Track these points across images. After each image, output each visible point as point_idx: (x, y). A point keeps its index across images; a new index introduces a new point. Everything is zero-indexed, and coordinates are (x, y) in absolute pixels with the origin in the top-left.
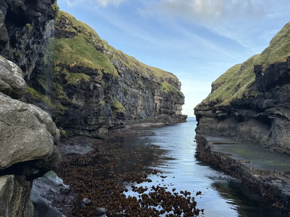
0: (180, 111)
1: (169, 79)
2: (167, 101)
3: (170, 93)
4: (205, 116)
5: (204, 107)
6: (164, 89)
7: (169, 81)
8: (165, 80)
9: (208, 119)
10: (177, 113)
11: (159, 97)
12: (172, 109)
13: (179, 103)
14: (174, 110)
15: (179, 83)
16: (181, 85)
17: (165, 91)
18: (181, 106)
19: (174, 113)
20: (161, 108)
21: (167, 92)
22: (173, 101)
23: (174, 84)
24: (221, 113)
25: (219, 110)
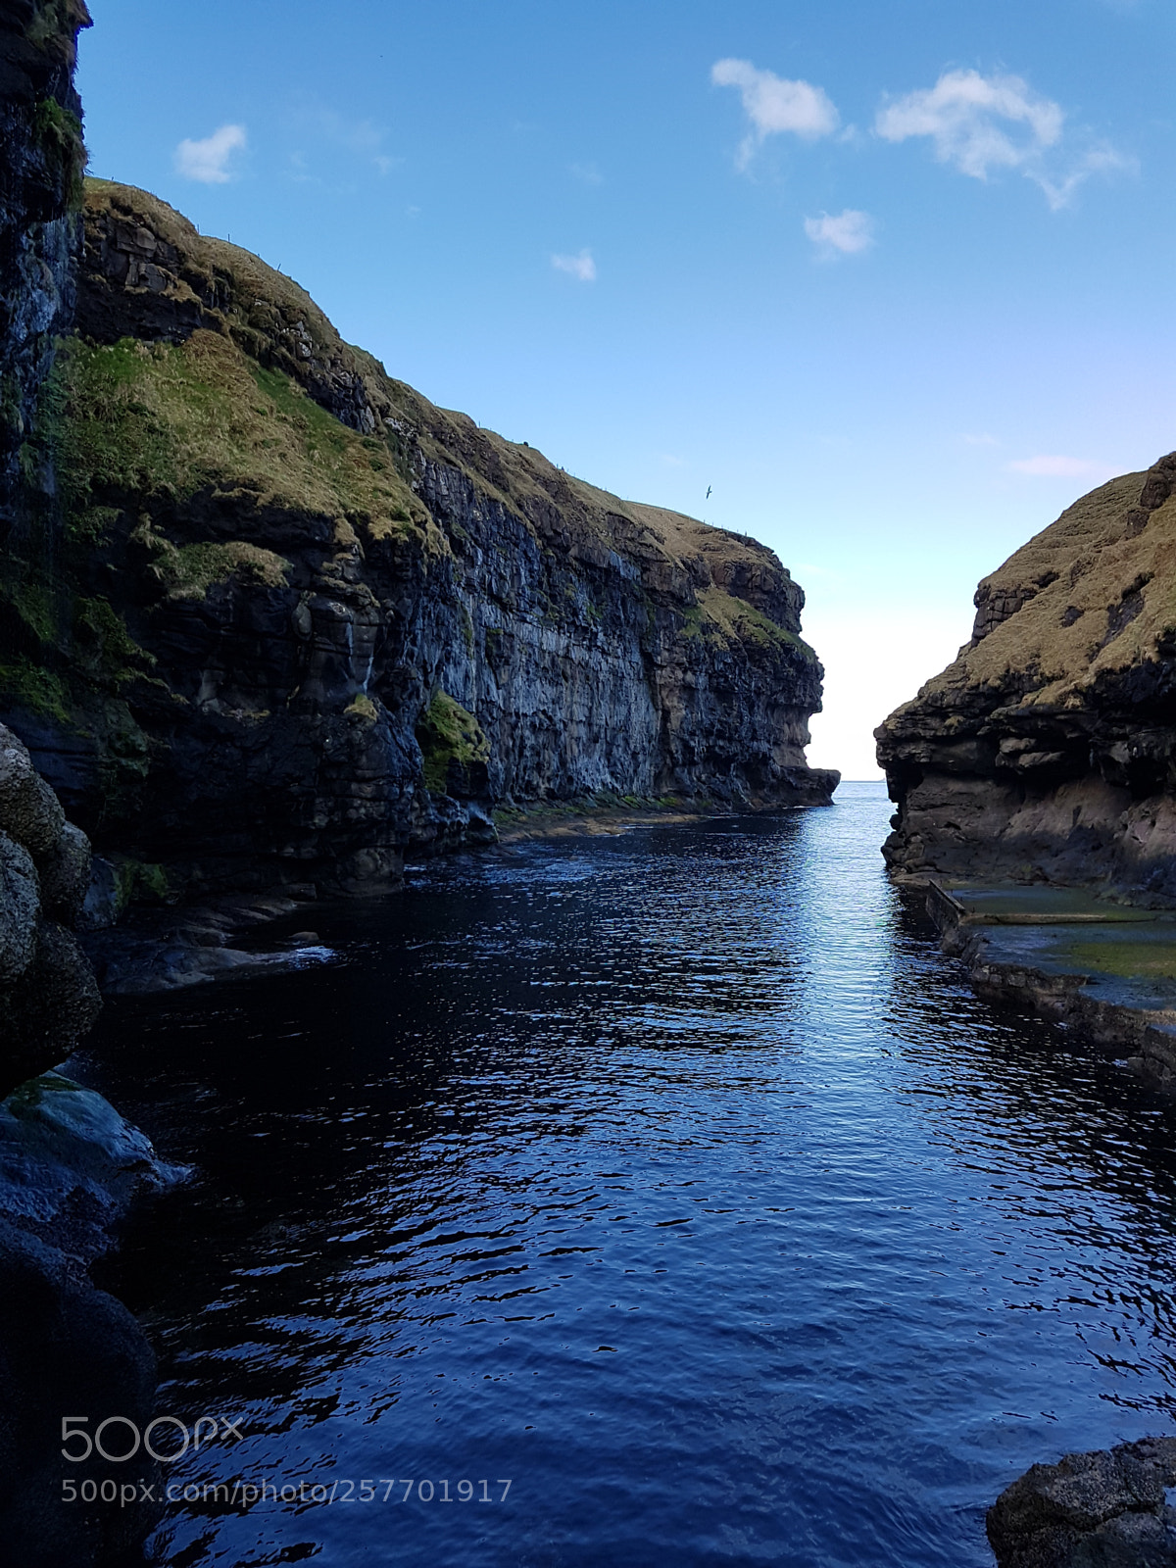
0: (801, 748)
1: (733, 574)
2: (723, 692)
3: (739, 649)
4: (941, 769)
5: (934, 722)
6: (706, 629)
7: (733, 584)
8: (710, 579)
9: (955, 786)
10: (780, 761)
11: (680, 674)
12: (754, 738)
13: (789, 707)
14: (764, 746)
15: (790, 594)
16: (802, 605)
17: (717, 637)
18: (805, 723)
19: (766, 759)
20: (691, 733)
21: (723, 646)
22: (758, 694)
23: (764, 597)
24: (1027, 751)
25: (1020, 735)
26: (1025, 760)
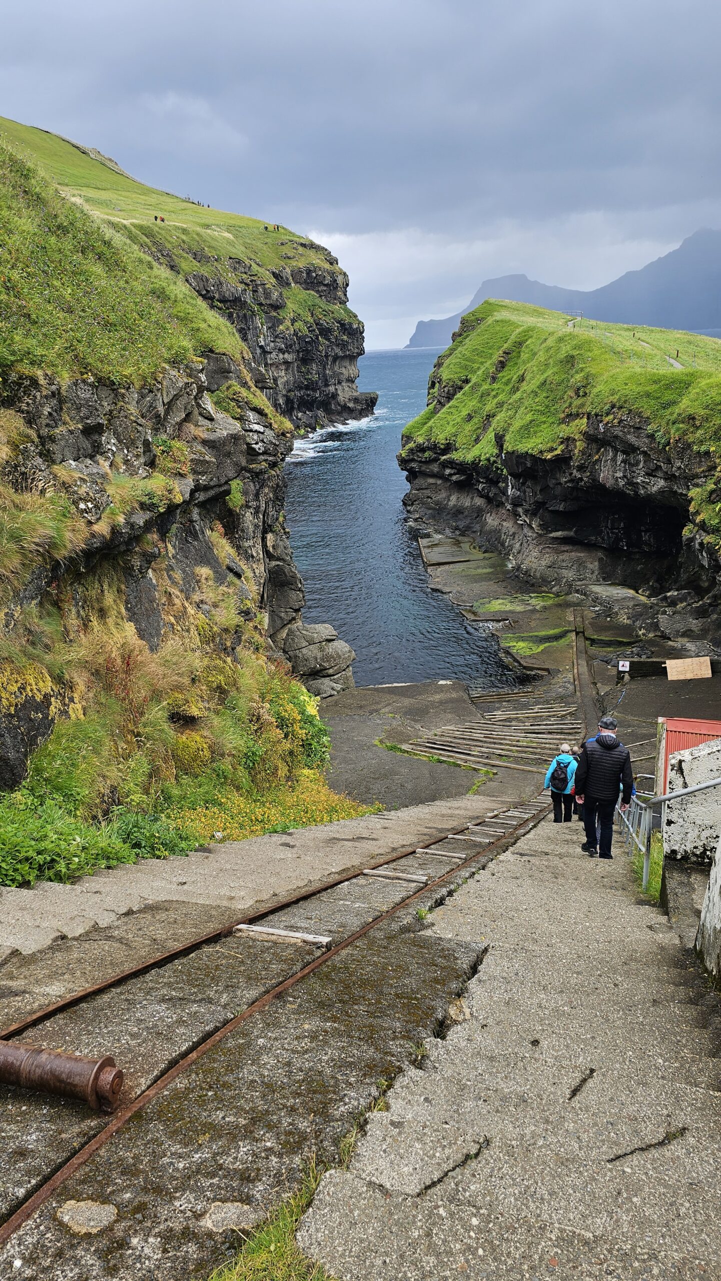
0: (353, 382)
1: (304, 275)
2: (305, 361)
3: (314, 330)
4: (424, 474)
5: (420, 454)
6: (293, 321)
7: (305, 282)
8: (290, 280)
9: (431, 481)
10: (344, 394)
11: (281, 356)
12: (327, 385)
13: (345, 357)
14: (332, 389)
15: (340, 279)
16: (347, 285)
17: (299, 325)
18: (355, 366)
19: (335, 396)
20: (290, 391)
21: (305, 331)
22: (327, 356)
23: (325, 288)
24: (455, 474)
25: (452, 468)
26: (454, 478)
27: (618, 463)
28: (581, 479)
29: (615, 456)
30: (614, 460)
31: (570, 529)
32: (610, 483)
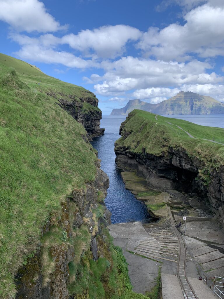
0: (99, 126)
1: (88, 99)
2: (87, 121)
3: (90, 113)
4: (121, 154)
5: (120, 149)
6: (85, 111)
7: (88, 101)
8: (84, 100)
9: (123, 156)
10: (96, 128)
11: (81, 119)
12: (92, 126)
13: (97, 119)
14: (94, 127)
15: (96, 101)
16: (98, 102)
17: (86, 112)
18: (99, 122)
19: (94, 129)
21: (88, 113)
22: (93, 119)
23: (93, 103)
24: (130, 155)
25: (129, 153)
27: (177, 160)
28: (167, 162)
29: (176, 158)
30: (176, 159)
31: (163, 174)
32: (175, 165)
